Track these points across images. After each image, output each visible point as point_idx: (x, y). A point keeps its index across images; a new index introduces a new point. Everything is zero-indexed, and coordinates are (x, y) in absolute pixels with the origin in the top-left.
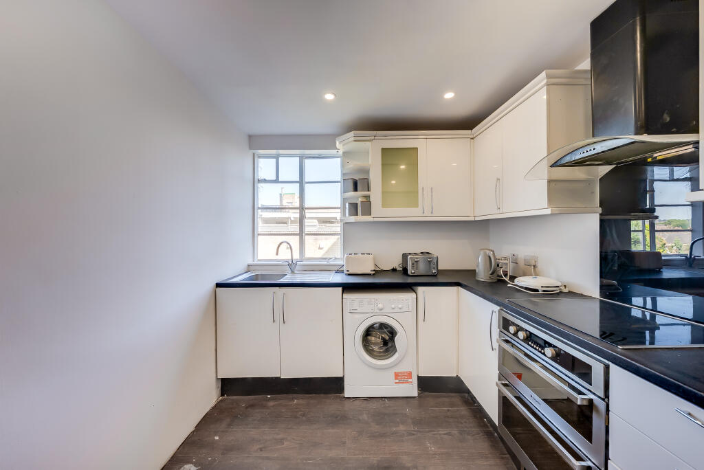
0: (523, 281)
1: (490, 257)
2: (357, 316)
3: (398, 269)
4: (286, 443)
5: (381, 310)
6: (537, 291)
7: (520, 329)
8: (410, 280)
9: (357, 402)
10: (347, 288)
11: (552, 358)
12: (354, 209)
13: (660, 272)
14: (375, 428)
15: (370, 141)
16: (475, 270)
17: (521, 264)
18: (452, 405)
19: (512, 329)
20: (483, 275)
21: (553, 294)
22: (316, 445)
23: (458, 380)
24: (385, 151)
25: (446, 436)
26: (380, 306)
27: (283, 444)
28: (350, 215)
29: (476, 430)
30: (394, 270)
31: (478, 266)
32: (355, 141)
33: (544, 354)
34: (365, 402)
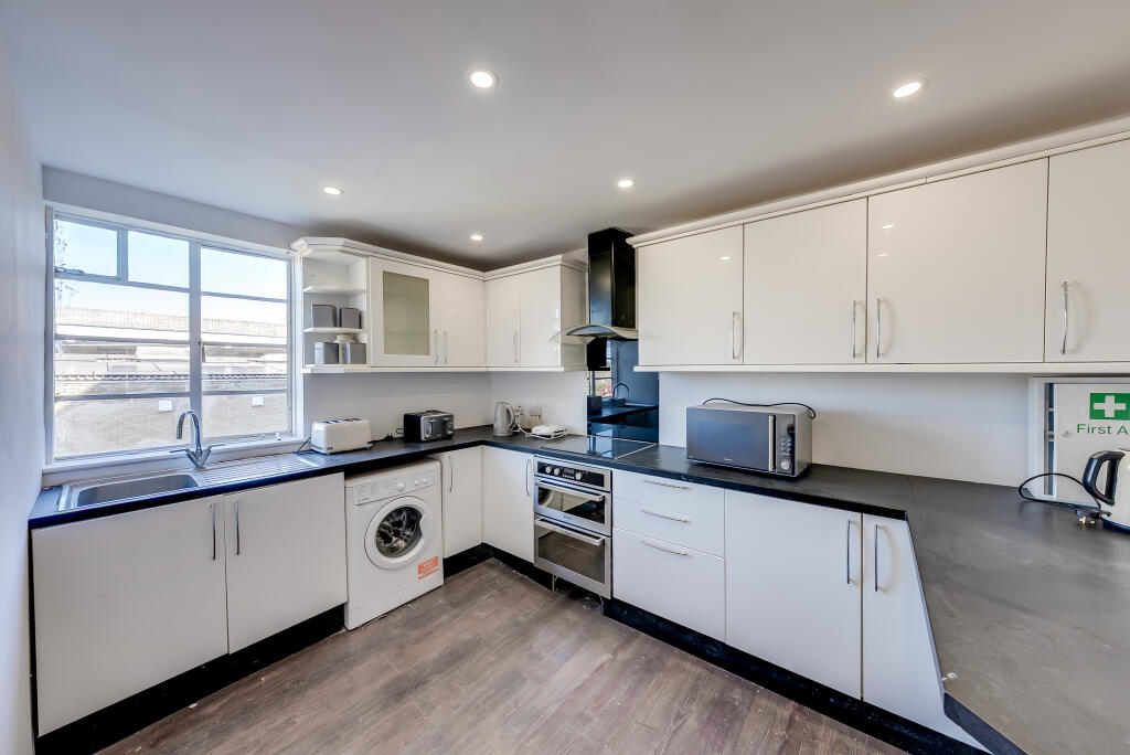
0: (538, 430)
1: (508, 411)
2: (368, 507)
3: (396, 436)
4: (298, 721)
5: (403, 490)
6: (549, 436)
7: (555, 467)
8: (423, 448)
9: (371, 627)
10: (352, 471)
11: (581, 481)
12: (333, 352)
13: (601, 412)
14: (414, 634)
15: (365, 256)
16: (492, 425)
17: (527, 415)
18: (481, 574)
19: (548, 470)
20: (501, 429)
21: (560, 437)
22: (349, 692)
23: (484, 546)
24: (389, 277)
25: (489, 600)
26: (401, 485)
27: (295, 723)
28: (327, 361)
29: (510, 582)
30: (389, 439)
31: (496, 420)
32: (340, 251)
33: (575, 479)
34: (383, 620)
